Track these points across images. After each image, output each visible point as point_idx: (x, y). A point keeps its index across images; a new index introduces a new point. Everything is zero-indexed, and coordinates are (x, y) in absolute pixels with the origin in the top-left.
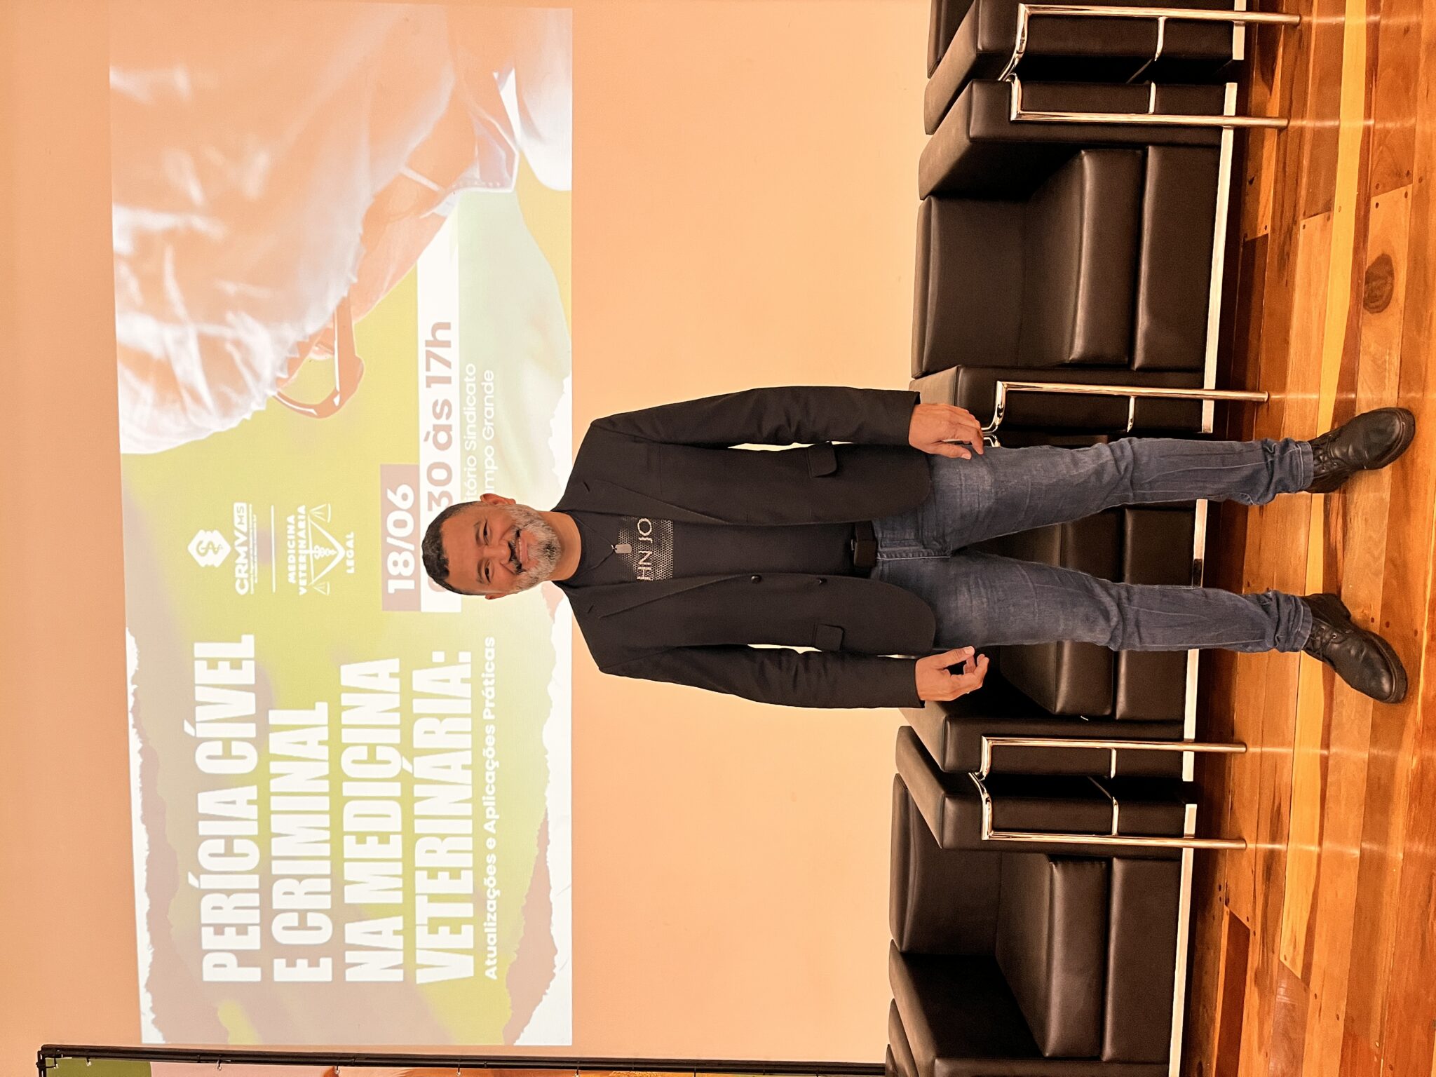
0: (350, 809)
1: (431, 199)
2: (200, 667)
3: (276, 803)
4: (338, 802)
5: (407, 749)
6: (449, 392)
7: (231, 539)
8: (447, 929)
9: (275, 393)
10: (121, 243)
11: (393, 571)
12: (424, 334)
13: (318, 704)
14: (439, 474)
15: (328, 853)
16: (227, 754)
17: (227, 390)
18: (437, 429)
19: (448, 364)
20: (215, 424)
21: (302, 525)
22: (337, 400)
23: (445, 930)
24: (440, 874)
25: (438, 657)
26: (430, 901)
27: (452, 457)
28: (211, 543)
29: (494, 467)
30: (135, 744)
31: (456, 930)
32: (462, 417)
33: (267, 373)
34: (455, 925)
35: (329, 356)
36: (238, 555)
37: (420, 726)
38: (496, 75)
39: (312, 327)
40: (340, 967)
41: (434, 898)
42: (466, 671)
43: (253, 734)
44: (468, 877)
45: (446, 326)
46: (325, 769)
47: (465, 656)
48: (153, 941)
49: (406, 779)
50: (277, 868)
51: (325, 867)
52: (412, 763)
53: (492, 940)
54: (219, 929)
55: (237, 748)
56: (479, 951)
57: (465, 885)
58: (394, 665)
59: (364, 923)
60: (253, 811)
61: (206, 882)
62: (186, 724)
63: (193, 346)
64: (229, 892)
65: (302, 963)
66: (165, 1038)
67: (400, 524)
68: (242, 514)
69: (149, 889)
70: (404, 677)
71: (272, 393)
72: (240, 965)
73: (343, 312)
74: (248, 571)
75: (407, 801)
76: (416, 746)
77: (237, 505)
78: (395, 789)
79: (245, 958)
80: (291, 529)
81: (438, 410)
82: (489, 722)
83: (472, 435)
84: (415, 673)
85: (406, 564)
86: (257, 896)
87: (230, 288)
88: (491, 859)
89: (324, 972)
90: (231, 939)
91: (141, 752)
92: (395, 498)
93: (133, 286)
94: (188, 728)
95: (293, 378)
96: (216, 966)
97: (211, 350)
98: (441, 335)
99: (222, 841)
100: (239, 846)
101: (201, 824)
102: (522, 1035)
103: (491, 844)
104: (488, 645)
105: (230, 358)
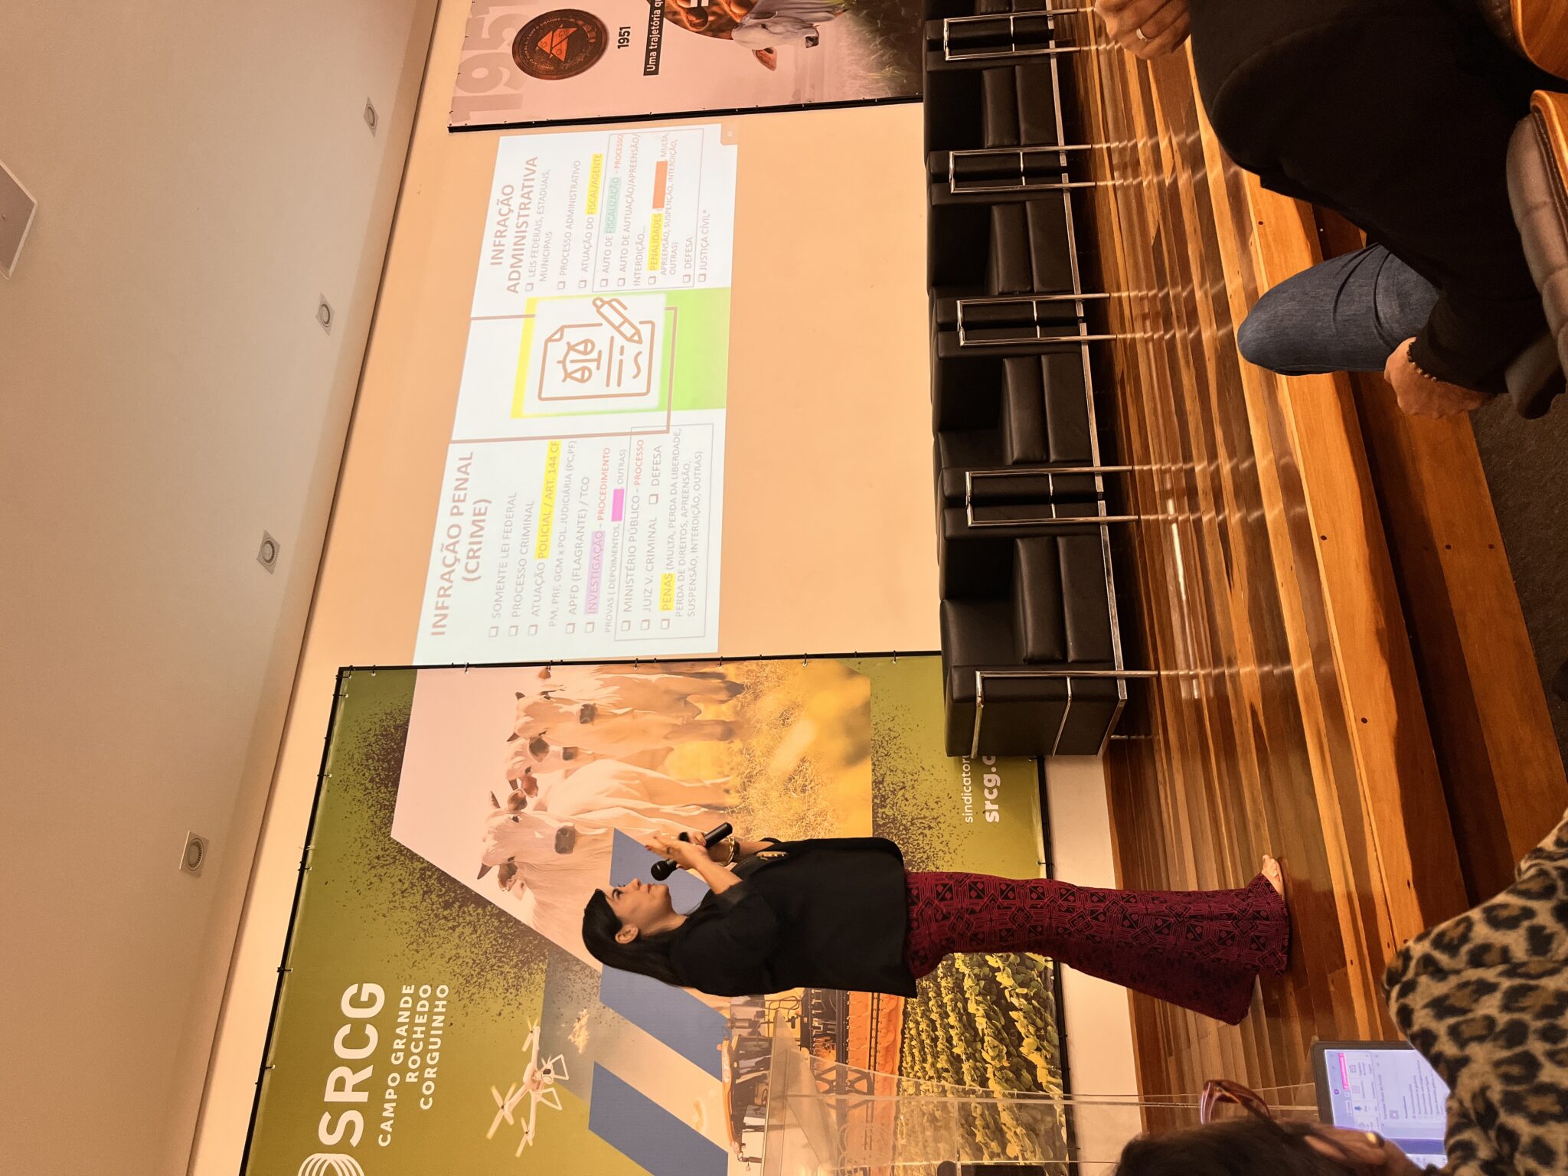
66: (430, 658)
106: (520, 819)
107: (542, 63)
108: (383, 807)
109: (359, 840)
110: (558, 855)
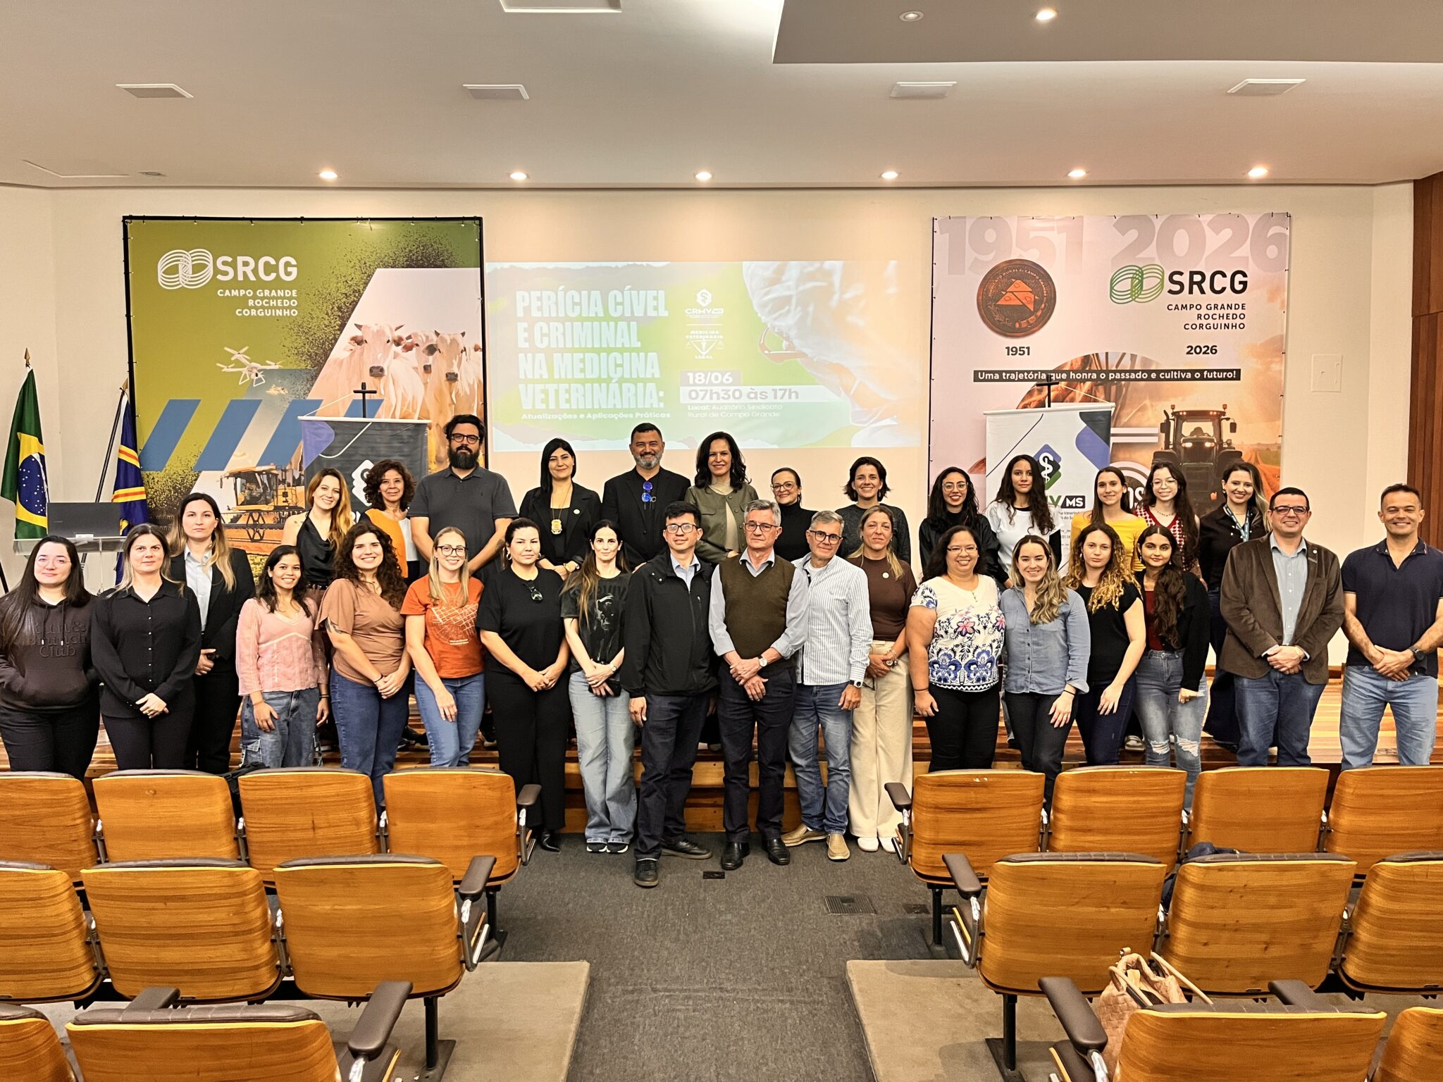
0: (595, 356)
2: (654, 293)
3: (596, 324)
5: (621, 381)
6: (771, 399)
7: (708, 307)
10: (827, 264)
11: (697, 375)
12: (794, 388)
13: (639, 342)
15: (575, 346)
16: (617, 304)
17: (769, 307)
18: (756, 393)
19: (782, 398)
21: (715, 337)
22: (768, 352)
23: (543, 396)
24: (567, 395)
25: (661, 394)
27: (744, 399)
28: (706, 298)
32: (761, 404)
33: (777, 323)
34: (545, 401)
35: (784, 349)
37: (632, 386)
38: (895, 417)
39: (796, 342)
40: (525, 351)
41: (557, 391)
42: (655, 406)
43: (626, 315)
44: (567, 406)
45: (797, 397)
46: (612, 346)
48: (533, 270)
49: (608, 380)
50: (568, 324)
51: (569, 345)
52: (616, 382)
53: (540, 417)
55: (619, 308)
56: (534, 411)
57: (563, 405)
58: (657, 375)
59: (545, 362)
60: (592, 315)
61: (561, 294)
62: (629, 286)
63: (788, 293)
64: (556, 303)
66: (489, 273)
67: (716, 378)
70: (652, 380)
71: (769, 325)
72: (524, 308)
73: (803, 355)
75: (599, 380)
76: (624, 385)
78: (604, 376)
79: (527, 310)
80: (713, 332)
81: (763, 394)
82: (635, 414)
83: (753, 407)
84: (654, 384)
85: (700, 380)
86: (555, 315)
87: (811, 309)
88: (575, 416)
89: (522, 344)
90: (535, 304)
91: (617, 267)
92: (726, 376)
93: (810, 269)
97: (787, 300)
98: (793, 395)
99: (579, 301)
100: (577, 308)
101: (586, 292)
103: (582, 416)
104: (670, 414)
105: (782, 308)
106: (389, 344)
107: (997, 286)
108: (394, 261)
109: (374, 249)
110: (369, 368)
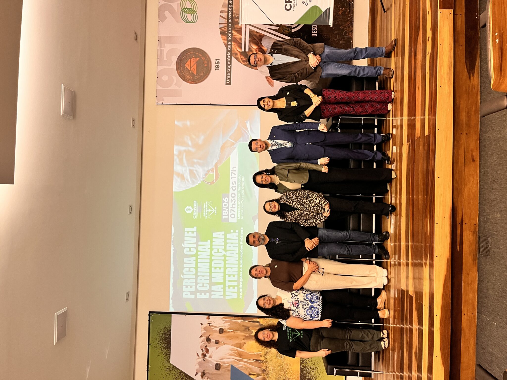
0: (213, 262)
1: (233, 144)
2: (186, 233)
3: (199, 261)
4: (211, 260)
5: (225, 250)
6: (236, 180)
7: (193, 208)
8: (232, 287)
9: (203, 180)
10: (175, 153)
11: (224, 214)
12: (231, 169)
13: (208, 241)
14: (233, 195)
15: (209, 271)
17: (194, 180)
18: (233, 187)
20: (191, 186)
21: (207, 205)
22: (214, 181)
24: (231, 276)
25: (232, 231)
26: (229, 282)
27: (236, 192)
28: (189, 209)
29: (243, 194)
30: (172, 248)
31: (234, 288)
32: (238, 184)
33: (201, 176)
34: (234, 287)
35: (213, 173)
36: (194, 211)
37: (228, 245)
38: (246, 122)
39: (210, 168)
40: (210, 295)
42: (237, 234)
43: (195, 247)
44: (236, 276)
45: (235, 167)
46: (209, 254)
47: (237, 231)
48: (173, 289)
49: (225, 256)
50: (199, 274)
51: (208, 274)
52: (226, 252)
53: (241, 290)
54: (187, 287)
55: (192, 249)
56: (238, 292)
57: (236, 278)
59: (216, 286)
61: (185, 277)
62: (182, 244)
63: (188, 171)
65: (203, 294)
66: (174, 310)
67: (225, 205)
68: (195, 203)
69: (173, 278)
70: (225, 235)
71: (202, 180)
72: (190, 294)
73: (216, 165)
74: (196, 214)
75: (225, 260)
76: (227, 249)
77: (194, 201)
80: (204, 206)
81: (233, 183)
82: (242, 244)
83: (239, 188)
84: (227, 234)
85: (226, 213)
86: (194, 280)
87: (195, 160)
88: (241, 273)
89: (207, 296)
90: (189, 289)
91: (174, 250)
92: (225, 200)
93: (178, 160)
94: (183, 245)
95: (207, 177)
96: (186, 294)
97: (191, 172)
98: (234, 169)
99: (188, 268)
100: (191, 269)
101: (184, 265)
102: (247, 311)
103: (241, 270)
104: (241, 229)
105: (195, 174)
106: (205, 360)
107: (188, 75)
108: (167, 354)
109: (162, 363)
110: (216, 370)
